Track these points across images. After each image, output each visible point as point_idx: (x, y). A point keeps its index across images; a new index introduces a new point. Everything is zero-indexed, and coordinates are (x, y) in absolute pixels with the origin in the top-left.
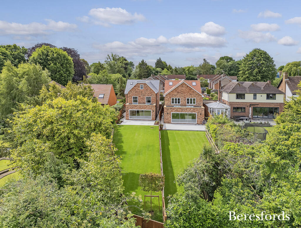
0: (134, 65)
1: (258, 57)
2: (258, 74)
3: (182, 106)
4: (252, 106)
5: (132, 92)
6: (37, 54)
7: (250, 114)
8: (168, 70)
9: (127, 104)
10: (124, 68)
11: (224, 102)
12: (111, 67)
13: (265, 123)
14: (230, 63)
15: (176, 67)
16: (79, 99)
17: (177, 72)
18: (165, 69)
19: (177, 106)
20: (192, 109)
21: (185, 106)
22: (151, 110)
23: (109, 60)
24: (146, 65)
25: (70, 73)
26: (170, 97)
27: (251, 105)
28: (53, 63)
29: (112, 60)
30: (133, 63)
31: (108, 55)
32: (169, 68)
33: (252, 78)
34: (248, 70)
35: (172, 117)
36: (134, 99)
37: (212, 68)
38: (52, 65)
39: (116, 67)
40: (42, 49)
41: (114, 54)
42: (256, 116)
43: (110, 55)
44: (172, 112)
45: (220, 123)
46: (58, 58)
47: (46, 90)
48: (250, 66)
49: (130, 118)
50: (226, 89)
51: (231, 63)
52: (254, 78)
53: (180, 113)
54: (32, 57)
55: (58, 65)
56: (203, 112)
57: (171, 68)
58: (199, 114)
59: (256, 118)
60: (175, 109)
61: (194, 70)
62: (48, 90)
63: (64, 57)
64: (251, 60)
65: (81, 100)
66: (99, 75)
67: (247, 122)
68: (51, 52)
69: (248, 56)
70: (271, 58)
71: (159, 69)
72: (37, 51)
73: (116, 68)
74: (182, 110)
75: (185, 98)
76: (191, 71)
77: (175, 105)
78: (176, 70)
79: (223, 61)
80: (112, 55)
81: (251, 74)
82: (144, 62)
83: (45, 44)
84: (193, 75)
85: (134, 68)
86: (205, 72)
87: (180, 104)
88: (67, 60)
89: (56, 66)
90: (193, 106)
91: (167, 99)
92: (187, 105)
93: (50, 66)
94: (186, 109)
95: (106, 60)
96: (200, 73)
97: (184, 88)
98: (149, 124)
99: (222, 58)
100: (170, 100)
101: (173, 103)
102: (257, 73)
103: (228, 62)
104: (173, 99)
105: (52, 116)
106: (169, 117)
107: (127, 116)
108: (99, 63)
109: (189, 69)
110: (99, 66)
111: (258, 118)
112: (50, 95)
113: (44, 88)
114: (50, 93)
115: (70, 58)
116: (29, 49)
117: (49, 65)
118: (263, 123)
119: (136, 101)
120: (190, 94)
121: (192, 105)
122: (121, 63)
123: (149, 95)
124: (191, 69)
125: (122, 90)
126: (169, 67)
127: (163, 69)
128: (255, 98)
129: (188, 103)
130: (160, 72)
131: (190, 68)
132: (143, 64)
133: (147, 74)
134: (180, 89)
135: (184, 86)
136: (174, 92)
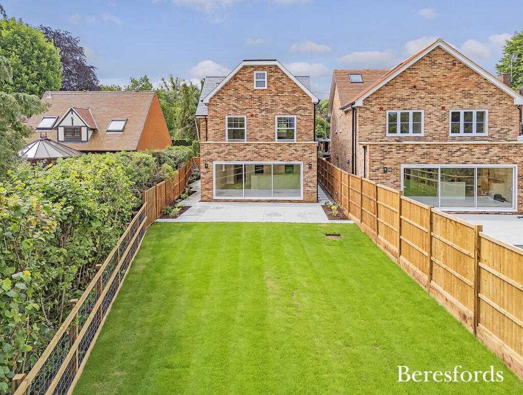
5: (226, 99)
22: (301, 163)
26: (381, 109)
35: (403, 188)
44: (405, 162)
49: (217, 195)
53: (439, 166)
74: (451, 153)
75: (443, 108)
77: (400, 139)
87: (421, 135)
91: (368, 114)
97: (439, 72)
100: (380, 118)
101: (393, 130)
104: (393, 119)
107: (207, 186)
119: (240, 134)
120: (467, 95)
129: (456, 129)
134: (422, 72)
135: (440, 60)
136: (398, 85)
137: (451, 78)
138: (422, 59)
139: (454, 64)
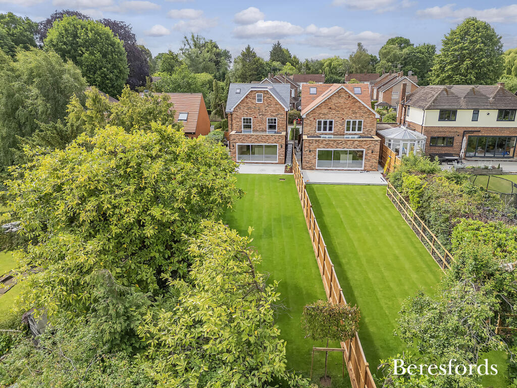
0: (230, 57)
1: (473, 37)
2: (469, 71)
3: (335, 136)
4: (468, 135)
5: (242, 108)
6: (58, 33)
7: (463, 150)
8: (292, 65)
9: (233, 132)
10: (215, 62)
11: (411, 127)
12: (191, 60)
13: (494, 168)
14: (405, 51)
15: (307, 60)
16: (156, 131)
17: (309, 69)
18: (288, 63)
19: (327, 136)
20: (357, 143)
21: (342, 136)
22: (278, 145)
23: (187, 47)
24: (255, 56)
25: (121, 72)
26: (314, 119)
27: (466, 132)
28: (88, 52)
29: (192, 47)
30: (228, 52)
31: (186, 38)
32: (295, 62)
33: (458, 78)
34: (451, 63)
35: (317, 158)
36: (244, 122)
37: (372, 60)
38: (86, 55)
39: (201, 60)
40: (64, 22)
41: (196, 36)
42: (472, 154)
43: (189, 37)
44: (319, 148)
45: (423, 172)
46: (96, 41)
47: (78, 105)
48: (457, 53)
49: (238, 160)
50: (417, 101)
51: (407, 51)
52: (461, 79)
53: (333, 149)
54: (48, 39)
55: (98, 55)
56: (378, 148)
57: (298, 62)
58: (370, 151)
59: (471, 157)
60: (325, 143)
61: (340, 65)
62: (83, 105)
63: (108, 38)
64: (459, 43)
65: (159, 132)
66: (174, 76)
67: (460, 165)
68: (82, 28)
69: (453, 33)
70: (499, 37)
71: (276, 64)
72: (56, 27)
73: (200, 63)
74: (338, 144)
75: (343, 119)
76: (335, 68)
77: (322, 134)
78: (307, 65)
79: (394, 46)
80: (193, 37)
81: (456, 69)
82: (251, 50)
83: (68, 13)
84: (337, 74)
85: (231, 62)
86: (359, 68)
87: (332, 132)
88: (113, 44)
89: (93, 57)
90: (356, 136)
91: (308, 122)
92: (347, 134)
93: (83, 58)
94: (346, 142)
95: (183, 46)
96: (350, 70)
97: (342, 101)
98: (274, 171)
99: (392, 41)
100: (314, 123)
101: (319, 129)
102: (468, 68)
103: (401, 49)
104: (320, 123)
105: (97, 175)
106: (311, 157)
107: (234, 155)
108: (171, 53)
109: (330, 65)
110: (171, 59)
111: (475, 156)
112: (87, 116)
113: (74, 101)
114: (88, 112)
115: (117, 40)
116: (41, 24)
117: (81, 55)
118: (489, 168)
119: (249, 127)
120: (354, 113)
121: (355, 134)
122: (208, 52)
123: (274, 114)
124: (334, 63)
125: (219, 105)
126: (294, 59)
127: (284, 63)
128: (475, 119)
129: (348, 129)
130: (280, 70)
131: (332, 61)
132: (248, 54)
133: (256, 73)
134: (334, 101)
135: (343, 95)
136: (323, 107)
137: (348, 104)
138: (335, 94)
139: (349, 97)
